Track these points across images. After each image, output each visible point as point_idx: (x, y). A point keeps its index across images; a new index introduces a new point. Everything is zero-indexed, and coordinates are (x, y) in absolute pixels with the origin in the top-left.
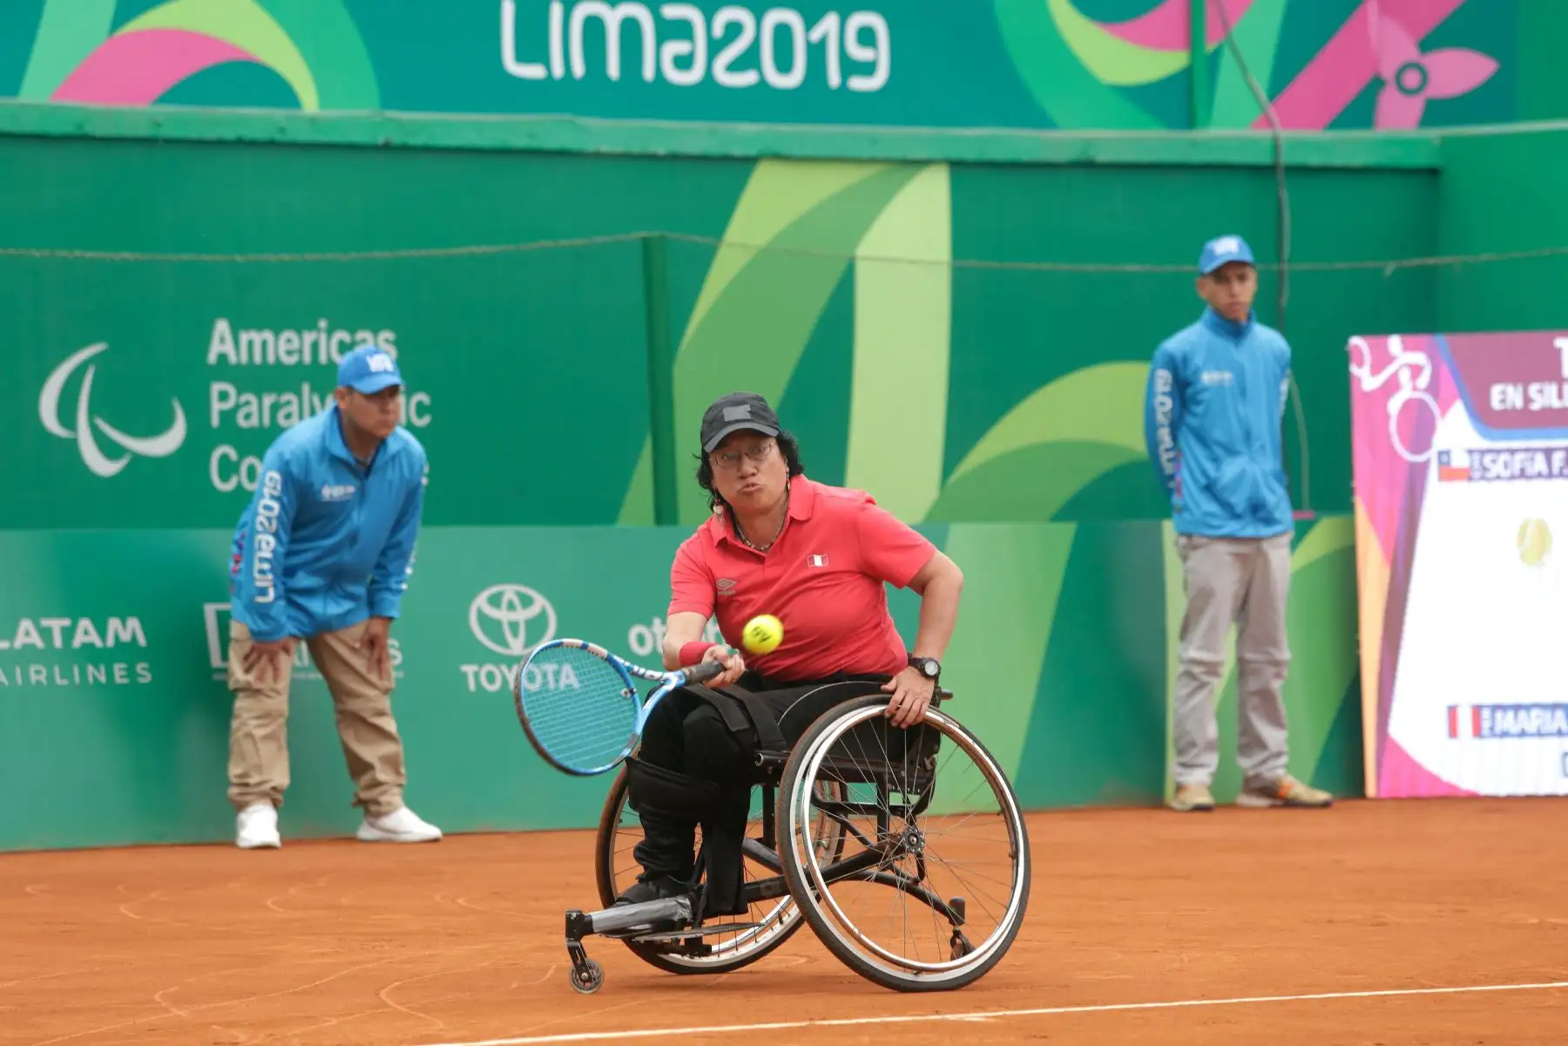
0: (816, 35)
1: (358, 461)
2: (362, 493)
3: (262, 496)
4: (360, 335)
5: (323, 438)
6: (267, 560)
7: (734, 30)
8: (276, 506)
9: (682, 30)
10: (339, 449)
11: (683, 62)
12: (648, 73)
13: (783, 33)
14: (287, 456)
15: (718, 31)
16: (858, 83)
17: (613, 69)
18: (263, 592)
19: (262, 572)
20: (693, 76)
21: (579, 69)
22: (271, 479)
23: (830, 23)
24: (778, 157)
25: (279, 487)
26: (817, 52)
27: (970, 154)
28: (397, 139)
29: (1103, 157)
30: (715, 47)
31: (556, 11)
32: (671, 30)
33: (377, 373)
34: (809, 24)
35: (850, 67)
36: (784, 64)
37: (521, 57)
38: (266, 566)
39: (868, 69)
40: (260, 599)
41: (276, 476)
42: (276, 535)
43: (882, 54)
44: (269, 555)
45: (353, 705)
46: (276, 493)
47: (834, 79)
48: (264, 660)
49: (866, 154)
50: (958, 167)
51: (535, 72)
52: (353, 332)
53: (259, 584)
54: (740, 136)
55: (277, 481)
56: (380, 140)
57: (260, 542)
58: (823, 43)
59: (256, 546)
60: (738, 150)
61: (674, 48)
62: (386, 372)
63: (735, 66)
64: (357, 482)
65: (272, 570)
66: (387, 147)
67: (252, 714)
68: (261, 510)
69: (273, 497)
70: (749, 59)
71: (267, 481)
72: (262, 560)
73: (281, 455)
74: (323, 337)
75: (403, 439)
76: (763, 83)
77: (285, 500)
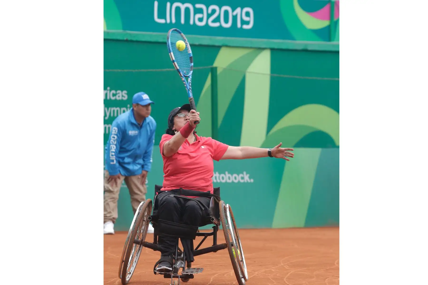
0: (235, 13)
1: (138, 124)
2: (140, 133)
3: (112, 134)
4: (118, 92)
5: (129, 117)
6: (114, 152)
7: (214, 11)
8: (116, 137)
9: (200, 11)
10: (133, 121)
11: (201, 20)
12: (192, 22)
13: (226, 12)
14: (119, 122)
15: (210, 11)
16: (245, 27)
17: (183, 21)
18: (113, 161)
19: (112, 155)
20: (203, 24)
21: (174, 21)
22: (114, 129)
23: (238, 10)
24: (227, 46)
25: (117, 131)
26: (235, 18)
27: (276, 47)
28: (129, 39)
29: (310, 48)
30: (209, 16)
31: (168, 4)
32: (198, 11)
33: (146, 100)
34: (233, 10)
35: (244, 22)
36: (226, 21)
37: (160, 17)
38: (113, 154)
39: (248, 23)
40: (112, 163)
41: (116, 128)
42: (116, 145)
43: (251, 19)
44: (114, 151)
45: (136, 197)
46: (116, 133)
47: (239, 25)
48: (113, 180)
49: (250, 46)
50: (272, 50)
51: (162, 21)
52: (116, 91)
53: (111, 159)
54: (217, 40)
55: (116, 130)
56: (125, 39)
57: (111, 147)
58: (236, 15)
59: (110, 148)
60: (217, 44)
61: (198, 16)
62: (147, 99)
63: (214, 21)
64: (139, 131)
65: (115, 155)
66: (127, 41)
67: (109, 198)
68: (112, 138)
69: (115, 134)
70: (217, 20)
71: (113, 130)
72: (112, 152)
73: (117, 123)
74: (108, 92)
75: (150, 119)
76: (221, 27)
77: (119, 135)
